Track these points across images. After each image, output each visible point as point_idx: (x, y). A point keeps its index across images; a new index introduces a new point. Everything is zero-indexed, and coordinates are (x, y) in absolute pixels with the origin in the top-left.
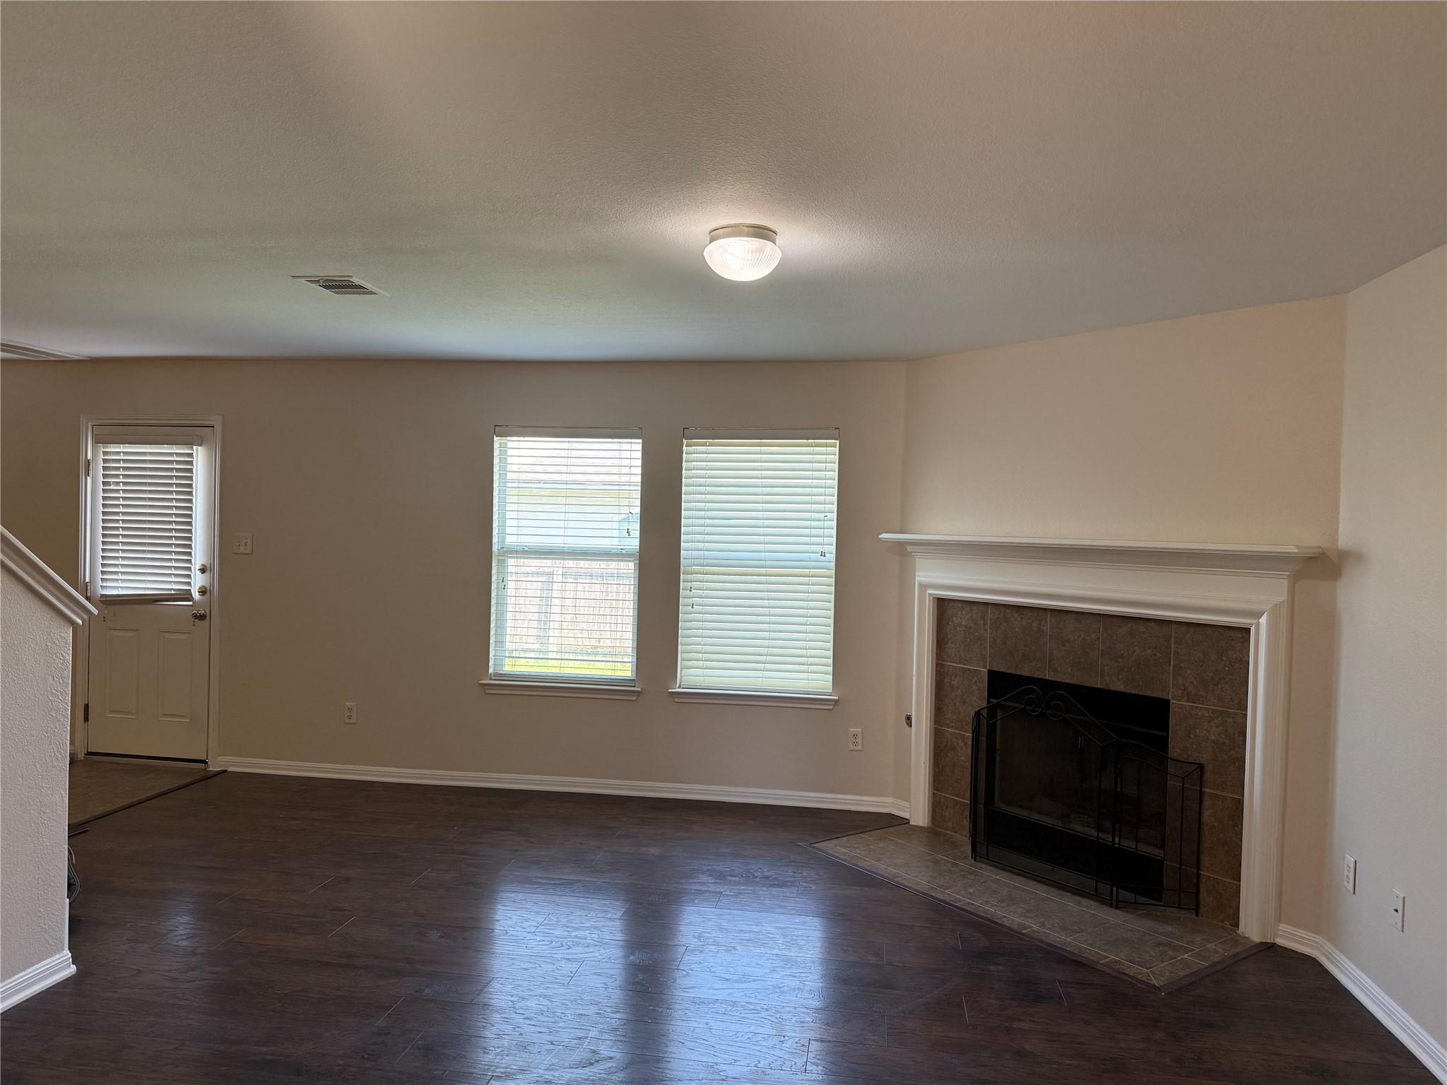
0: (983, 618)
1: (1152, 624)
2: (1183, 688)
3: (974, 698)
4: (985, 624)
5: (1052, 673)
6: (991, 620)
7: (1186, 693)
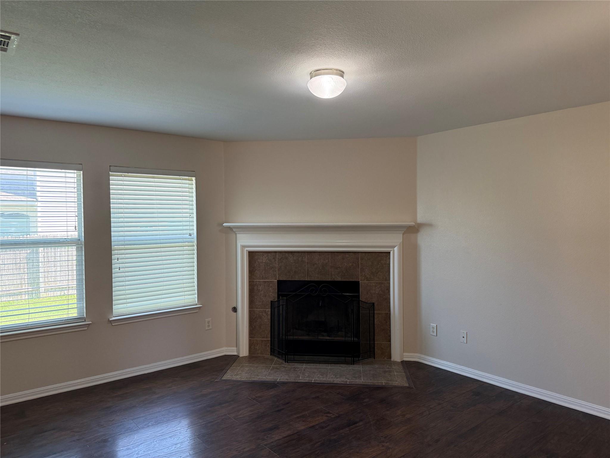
0: (274, 258)
1: (351, 254)
2: (364, 276)
3: (271, 293)
4: (275, 261)
5: (309, 278)
6: (278, 259)
7: (366, 278)
